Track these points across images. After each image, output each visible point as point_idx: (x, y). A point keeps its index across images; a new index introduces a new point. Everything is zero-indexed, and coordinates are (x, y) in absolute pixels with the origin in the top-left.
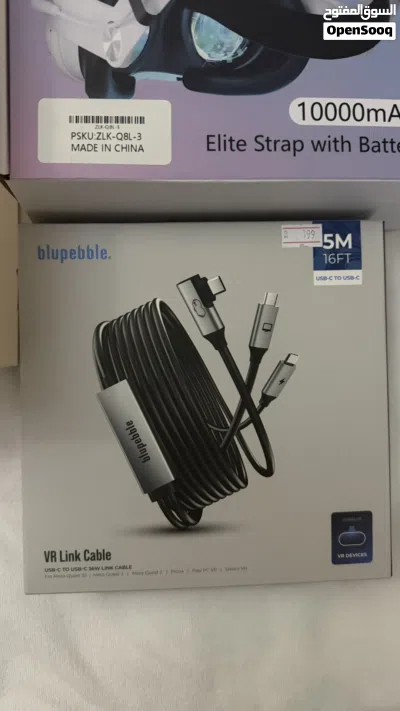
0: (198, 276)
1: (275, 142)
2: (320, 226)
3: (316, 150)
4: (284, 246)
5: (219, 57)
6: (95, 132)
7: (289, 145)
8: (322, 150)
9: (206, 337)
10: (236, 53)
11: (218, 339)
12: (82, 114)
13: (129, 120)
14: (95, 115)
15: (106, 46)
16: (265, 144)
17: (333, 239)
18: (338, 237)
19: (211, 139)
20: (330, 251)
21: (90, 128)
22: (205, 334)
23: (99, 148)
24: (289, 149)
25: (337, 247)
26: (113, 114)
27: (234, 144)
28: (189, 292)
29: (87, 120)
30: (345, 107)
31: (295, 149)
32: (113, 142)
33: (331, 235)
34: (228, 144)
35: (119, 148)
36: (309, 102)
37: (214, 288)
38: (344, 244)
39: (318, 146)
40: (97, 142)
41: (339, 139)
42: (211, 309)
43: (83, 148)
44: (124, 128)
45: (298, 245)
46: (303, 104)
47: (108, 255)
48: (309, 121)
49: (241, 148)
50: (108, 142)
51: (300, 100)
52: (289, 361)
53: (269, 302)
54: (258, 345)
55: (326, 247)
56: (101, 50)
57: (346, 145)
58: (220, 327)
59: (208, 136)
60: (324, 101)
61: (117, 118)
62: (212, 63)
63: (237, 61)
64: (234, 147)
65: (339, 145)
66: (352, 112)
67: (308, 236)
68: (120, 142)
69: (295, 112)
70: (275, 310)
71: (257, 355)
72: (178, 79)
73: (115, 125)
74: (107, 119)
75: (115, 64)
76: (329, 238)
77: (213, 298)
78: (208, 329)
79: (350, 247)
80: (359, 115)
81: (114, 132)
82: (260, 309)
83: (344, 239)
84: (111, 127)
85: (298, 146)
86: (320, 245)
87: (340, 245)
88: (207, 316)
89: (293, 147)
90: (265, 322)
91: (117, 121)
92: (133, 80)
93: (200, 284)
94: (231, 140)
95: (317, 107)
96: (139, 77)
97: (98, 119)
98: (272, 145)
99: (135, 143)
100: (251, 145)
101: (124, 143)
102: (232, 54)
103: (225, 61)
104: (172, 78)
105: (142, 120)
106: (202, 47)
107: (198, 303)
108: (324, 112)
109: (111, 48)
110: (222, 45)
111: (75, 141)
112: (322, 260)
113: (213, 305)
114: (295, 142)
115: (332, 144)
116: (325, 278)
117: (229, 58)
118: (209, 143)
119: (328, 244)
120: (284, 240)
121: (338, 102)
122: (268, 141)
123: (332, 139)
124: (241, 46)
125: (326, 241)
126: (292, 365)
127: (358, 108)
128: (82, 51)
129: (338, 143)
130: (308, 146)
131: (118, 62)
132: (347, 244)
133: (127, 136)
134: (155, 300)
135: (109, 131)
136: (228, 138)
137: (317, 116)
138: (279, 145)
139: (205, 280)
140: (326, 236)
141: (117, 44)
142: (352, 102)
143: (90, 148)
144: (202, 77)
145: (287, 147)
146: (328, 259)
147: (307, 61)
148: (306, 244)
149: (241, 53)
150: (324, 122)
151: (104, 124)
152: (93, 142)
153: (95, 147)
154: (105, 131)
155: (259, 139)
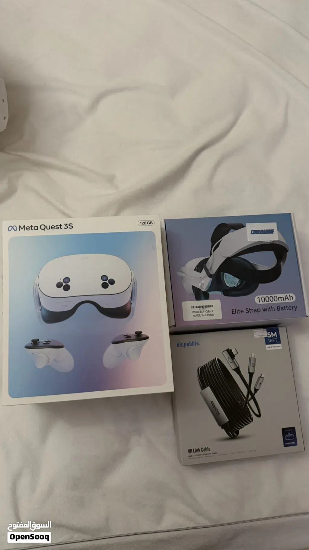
0: (228, 349)
1: (252, 310)
2: (266, 330)
3: (264, 311)
4: (255, 337)
5: (233, 286)
6: (199, 310)
7: (256, 310)
8: (266, 311)
9: (234, 370)
10: (237, 284)
11: (237, 370)
12: (195, 305)
13: (209, 306)
14: (199, 305)
15: (200, 285)
16: (249, 311)
17: (271, 334)
18: (272, 333)
19: (233, 310)
20: (270, 338)
21: (198, 310)
22: (233, 369)
23: (201, 315)
24: (256, 312)
25: (272, 336)
26: (204, 305)
27: (240, 311)
28: (226, 355)
29: (196, 307)
30: (271, 297)
31: (258, 311)
32: (205, 313)
33: (270, 333)
34: (238, 311)
35: (207, 315)
36: (260, 297)
37: (234, 353)
38: (274, 336)
39: (265, 310)
40: (200, 314)
41: (271, 307)
42: (234, 360)
43: (196, 316)
44: (208, 309)
45: (259, 337)
46: (259, 298)
47: (199, 344)
48: (261, 303)
49: (242, 312)
50: (203, 313)
51: (258, 297)
52: (262, 376)
53: (253, 356)
54: (251, 371)
55: (269, 337)
56: (199, 286)
57: (273, 309)
58: (238, 366)
59: (232, 310)
60: (265, 296)
61: (205, 306)
62: (231, 287)
63: (238, 286)
64: (240, 312)
65: (271, 309)
66: (273, 299)
67: (262, 334)
68: (207, 313)
69: (257, 300)
70: (255, 359)
71: (251, 375)
72: (222, 293)
73: (205, 308)
74: (202, 307)
75: (203, 290)
76: (269, 334)
77: (234, 356)
78: (234, 367)
79: (276, 336)
80: (276, 299)
81: (205, 310)
82: (250, 359)
83: (274, 333)
84: (204, 309)
85: (259, 310)
86: (267, 336)
87: (273, 336)
88: (233, 363)
89: (257, 311)
90: (252, 364)
91: (205, 307)
92: (209, 294)
93: (229, 352)
94: (239, 310)
95: (263, 298)
96: (210, 293)
97: (200, 307)
98: (251, 310)
99: (211, 313)
100: (245, 311)
101: (208, 313)
102: (236, 284)
103: (234, 287)
104: (220, 293)
105: (212, 306)
106: (228, 283)
107: (230, 358)
108: (265, 299)
109: (201, 285)
110: (233, 282)
111: (194, 314)
112: (268, 341)
113: (234, 359)
114: (258, 309)
115: (269, 309)
116: (270, 347)
117: (236, 286)
118: (232, 311)
119: (269, 336)
120: (255, 335)
121: (269, 296)
122: (250, 309)
123: (269, 308)
124: (239, 282)
125: (268, 335)
126: (263, 378)
127: (275, 297)
128: (193, 286)
129: (270, 308)
130: (262, 310)
131: (204, 289)
132: (275, 336)
133: (208, 311)
134: (215, 358)
135: (203, 310)
136: (238, 310)
137: (263, 301)
138: (253, 311)
139: (231, 350)
140: (268, 333)
141: (203, 284)
142: (273, 296)
143: (198, 316)
144: (228, 292)
145: (255, 311)
146: (270, 341)
147: (259, 284)
148: (262, 336)
149: (239, 284)
150: (266, 302)
151: (201, 308)
152: (199, 314)
153: (200, 315)
154: (202, 310)
155: (247, 309)
